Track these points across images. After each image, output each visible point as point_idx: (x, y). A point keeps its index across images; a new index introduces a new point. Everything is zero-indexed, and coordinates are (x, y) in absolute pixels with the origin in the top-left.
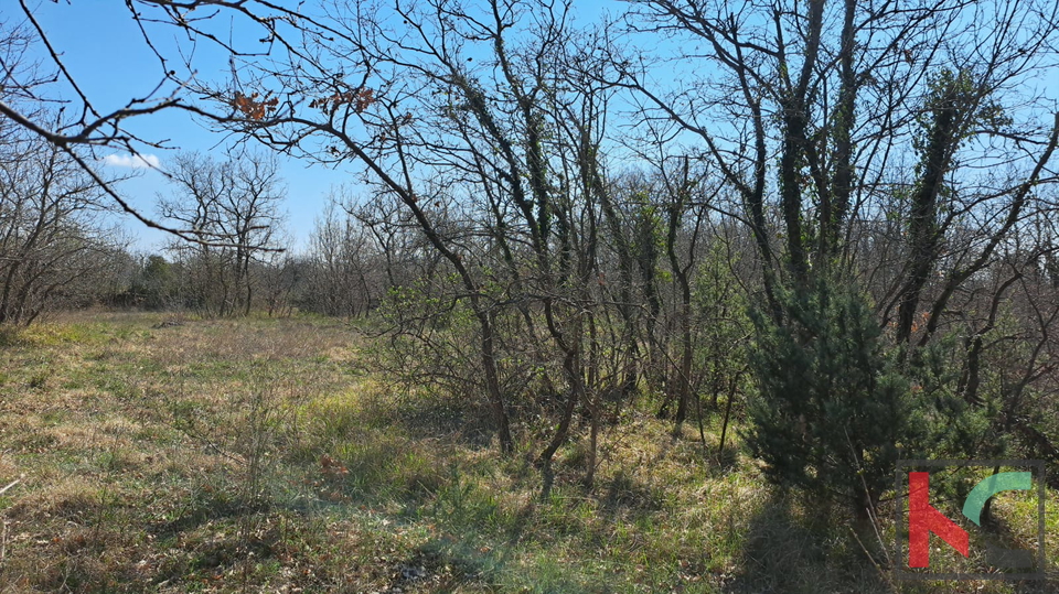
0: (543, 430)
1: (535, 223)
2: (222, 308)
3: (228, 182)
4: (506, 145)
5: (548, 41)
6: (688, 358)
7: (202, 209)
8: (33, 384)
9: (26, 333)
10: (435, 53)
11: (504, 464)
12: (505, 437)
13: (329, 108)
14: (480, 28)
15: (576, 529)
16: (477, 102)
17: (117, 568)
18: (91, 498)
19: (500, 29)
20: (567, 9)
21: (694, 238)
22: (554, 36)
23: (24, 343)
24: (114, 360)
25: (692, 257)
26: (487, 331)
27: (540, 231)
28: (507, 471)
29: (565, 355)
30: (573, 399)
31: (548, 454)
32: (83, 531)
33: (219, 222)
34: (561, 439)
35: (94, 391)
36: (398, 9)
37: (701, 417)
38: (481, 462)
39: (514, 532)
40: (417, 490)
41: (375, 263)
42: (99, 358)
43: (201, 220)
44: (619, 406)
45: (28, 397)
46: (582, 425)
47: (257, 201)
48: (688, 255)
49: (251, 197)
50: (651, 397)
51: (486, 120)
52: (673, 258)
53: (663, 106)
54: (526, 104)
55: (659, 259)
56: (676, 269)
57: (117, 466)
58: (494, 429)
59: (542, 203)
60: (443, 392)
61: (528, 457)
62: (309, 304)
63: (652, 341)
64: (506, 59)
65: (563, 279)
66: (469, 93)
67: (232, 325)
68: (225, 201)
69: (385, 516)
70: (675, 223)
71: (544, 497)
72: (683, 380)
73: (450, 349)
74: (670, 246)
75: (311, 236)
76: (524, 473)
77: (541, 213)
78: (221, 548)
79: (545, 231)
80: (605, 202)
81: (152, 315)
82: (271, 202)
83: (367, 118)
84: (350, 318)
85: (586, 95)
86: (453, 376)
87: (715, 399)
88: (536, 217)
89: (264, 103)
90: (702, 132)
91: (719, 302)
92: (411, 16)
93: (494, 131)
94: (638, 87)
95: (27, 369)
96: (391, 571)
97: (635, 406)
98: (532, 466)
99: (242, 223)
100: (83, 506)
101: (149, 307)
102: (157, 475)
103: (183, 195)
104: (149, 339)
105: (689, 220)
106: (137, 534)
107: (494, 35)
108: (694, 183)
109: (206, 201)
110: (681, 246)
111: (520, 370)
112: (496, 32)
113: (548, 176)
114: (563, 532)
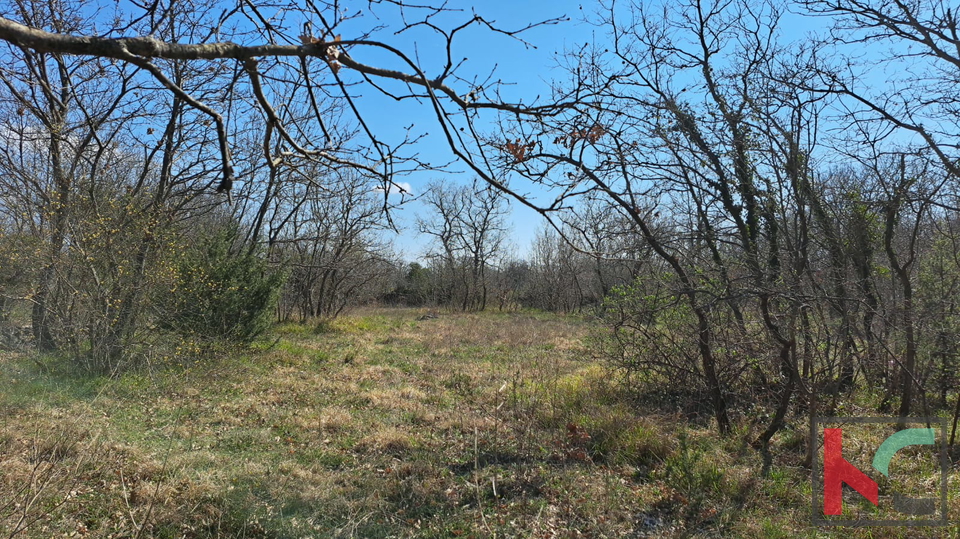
0: (759, 416)
1: (744, 226)
2: (464, 304)
3: (468, 202)
4: (714, 158)
5: (754, 62)
6: (911, 352)
7: (448, 226)
8: (346, 361)
9: (335, 323)
10: (649, 85)
11: (724, 443)
12: (723, 420)
13: (568, 142)
14: (688, 58)
15: (798, 503)
16: (686, 123)
17: (434, 492)
18: (406, 443)
19: (707, 56)
20: (771, 32)
21: (915, 234)
22: (759, 57)
23: (333, 331)
24: (396, 344)
25: (912, 253)
26: (703, 324)
27: (748, 231)
28: (728, 449)
29: (781, 346)
30: (789, 388)
31: (766, 437)
32: (406, 465)
33: (461, 234)
34: (777, 425)
35: (387, 367)
36: (617, 53)
37: (927, 413)
38: (703, 439)
39: (739, 500)
40: (647, 459)
41: (585, 266)
42: (386, 342)
43: (447, 234)
44: (836, 400)
45: (346, 370)
46: (798, 413)
47: (490, 216)
48: (907, 252)
49: (485, 213)
50: (870, 391)
51: (696, 137)
52: (891, 255)
53: (874, 107)
54: (733, 119)
55: (876, 257)
56: (894, 265)
57: (417, 421)
58: (711, 413)
59: (751, 206)
60: (661, 378)
61: (746, 439)
62: (530, 301)
63: (869, 335)
64: (713, 81)
65: (774, 277)
66: (680, 116)
67: (473, 319)
68: (465, 217)
69: (621, 476)
70: (891, 221)
71: (765, 473)
72: (906, 376)
73: (665, 341)
74: (888, 243)
75: (533, 244)
76: (742, 452)
77: (750, 217)
78: (503, 485)
79: (754, 231)
80: (815, 204)
81: (414, 310)
82: (499, 217)
83: (600, 148)
84: (565, 313)
85: (795, 108)
86: (669, 364)
87: (944, 397)
88: (745, 220)
89: (525, 146)
90: (920, 129)
91: (945, 297)
92: (628, 57)
93: (704, 146)
94: (847, 91)
95: (340, 350)
96: (634, 518)
97: (852, 400)
98: (750, 447)
99: (478, 235)
100: (402, 448)
101: (410, 304)
102: (446, 430)
103: (434, 214)
104: (416, 329)
105: (908, 217)
106: (444, 470)
107: (701, 62)
108: (913, 181)
109: (451, 218)
110: (900, 241)
111: (733, 360)
112: (703, 59)
113: (755, 180)
114: (786, 505)
